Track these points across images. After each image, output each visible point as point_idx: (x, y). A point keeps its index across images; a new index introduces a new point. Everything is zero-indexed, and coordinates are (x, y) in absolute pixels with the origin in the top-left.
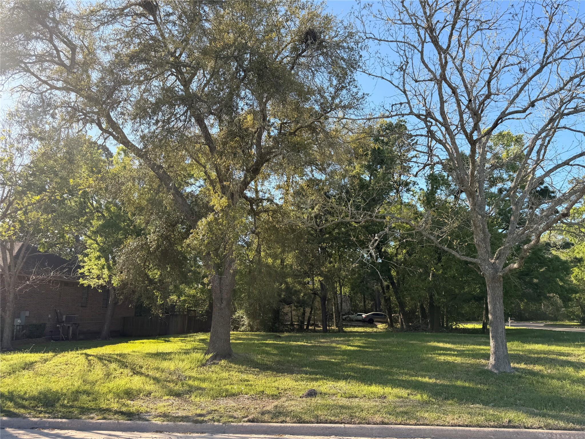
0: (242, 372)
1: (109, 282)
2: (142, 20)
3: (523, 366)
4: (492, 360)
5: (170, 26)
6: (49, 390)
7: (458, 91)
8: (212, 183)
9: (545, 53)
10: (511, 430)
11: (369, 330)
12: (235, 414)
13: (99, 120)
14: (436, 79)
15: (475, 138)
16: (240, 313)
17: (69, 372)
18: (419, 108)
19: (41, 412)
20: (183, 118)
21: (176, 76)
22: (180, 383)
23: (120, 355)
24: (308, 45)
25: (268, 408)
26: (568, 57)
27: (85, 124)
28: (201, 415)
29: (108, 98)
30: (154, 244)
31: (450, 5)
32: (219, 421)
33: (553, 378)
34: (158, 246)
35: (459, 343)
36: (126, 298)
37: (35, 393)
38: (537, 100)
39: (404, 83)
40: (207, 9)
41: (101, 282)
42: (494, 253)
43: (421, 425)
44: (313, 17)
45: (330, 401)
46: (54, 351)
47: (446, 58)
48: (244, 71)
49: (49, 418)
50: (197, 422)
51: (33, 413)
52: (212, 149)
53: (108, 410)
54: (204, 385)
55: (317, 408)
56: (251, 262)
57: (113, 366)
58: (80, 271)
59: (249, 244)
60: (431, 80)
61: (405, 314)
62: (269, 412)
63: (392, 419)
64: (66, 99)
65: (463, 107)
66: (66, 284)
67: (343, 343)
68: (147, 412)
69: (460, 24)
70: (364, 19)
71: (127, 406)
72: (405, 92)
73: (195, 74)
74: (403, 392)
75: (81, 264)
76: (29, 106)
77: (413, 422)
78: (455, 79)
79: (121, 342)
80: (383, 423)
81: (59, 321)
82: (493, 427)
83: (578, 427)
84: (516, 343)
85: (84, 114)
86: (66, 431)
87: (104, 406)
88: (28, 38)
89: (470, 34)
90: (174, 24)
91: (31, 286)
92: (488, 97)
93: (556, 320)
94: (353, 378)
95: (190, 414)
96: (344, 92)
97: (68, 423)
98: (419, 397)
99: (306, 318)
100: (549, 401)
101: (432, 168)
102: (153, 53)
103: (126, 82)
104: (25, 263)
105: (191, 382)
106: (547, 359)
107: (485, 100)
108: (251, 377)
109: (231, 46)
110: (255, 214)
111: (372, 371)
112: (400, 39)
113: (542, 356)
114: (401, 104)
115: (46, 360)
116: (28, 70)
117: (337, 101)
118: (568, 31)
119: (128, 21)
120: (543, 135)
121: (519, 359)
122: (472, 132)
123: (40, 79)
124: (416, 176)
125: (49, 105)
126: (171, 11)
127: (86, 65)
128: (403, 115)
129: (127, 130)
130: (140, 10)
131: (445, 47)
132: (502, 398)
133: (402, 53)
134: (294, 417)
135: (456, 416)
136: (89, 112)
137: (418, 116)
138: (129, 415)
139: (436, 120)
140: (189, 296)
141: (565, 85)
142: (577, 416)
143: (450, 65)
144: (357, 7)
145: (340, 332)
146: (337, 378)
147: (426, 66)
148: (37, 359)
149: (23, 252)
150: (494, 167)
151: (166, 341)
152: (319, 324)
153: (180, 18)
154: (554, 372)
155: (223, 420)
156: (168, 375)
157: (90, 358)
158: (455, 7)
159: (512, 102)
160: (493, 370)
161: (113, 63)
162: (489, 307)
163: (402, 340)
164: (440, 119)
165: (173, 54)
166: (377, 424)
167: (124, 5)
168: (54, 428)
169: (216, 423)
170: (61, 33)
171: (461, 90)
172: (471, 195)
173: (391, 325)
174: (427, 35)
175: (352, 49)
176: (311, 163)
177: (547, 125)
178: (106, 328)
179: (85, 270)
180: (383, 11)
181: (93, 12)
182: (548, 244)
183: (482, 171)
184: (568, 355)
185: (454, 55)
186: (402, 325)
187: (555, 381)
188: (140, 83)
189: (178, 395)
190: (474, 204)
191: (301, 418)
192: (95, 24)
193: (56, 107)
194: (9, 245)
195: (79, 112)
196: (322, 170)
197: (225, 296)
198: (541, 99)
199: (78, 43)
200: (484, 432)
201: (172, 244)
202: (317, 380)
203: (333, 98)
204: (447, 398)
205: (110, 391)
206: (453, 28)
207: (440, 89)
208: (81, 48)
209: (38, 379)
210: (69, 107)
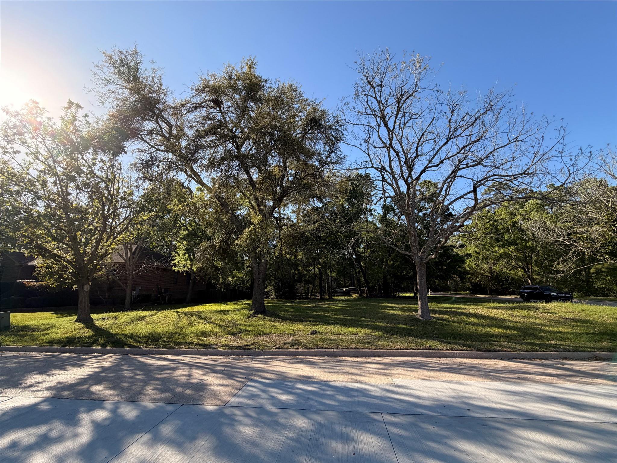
0: (272, 321)
1: (191, 269)
2: (212, 110)
3: (437, 315)
4: (419, 312)
5: (229, 114)
6: (155, 333)
7: (400, 154)
8: (253, 208)
9: (449, 133)
10: (430, 351)
11: (347, 298)
12: (268, 345)
13: (186, 170)
14: (387, 146)
15: (409, 182)
16: (269, 288)
17: (167, 322)
18: (377, 164)
19: (150, 345)
20: (237, 168)
21: (233, 144)
22: (234, 328)
23: (198, 312)
24: (312, 127)
25: (288, 341)
26: (462, 135)
27: (177, 172)
28: (247, 345)
29: (192, 156)
30: (218, 245)
31: (394, 104)
32: (258, 349)
33: (454, 322)
34: (220, 247)
35: (401, 304)
36: (201, 278)
37: (146, 334)
38: (444, 159)
39: (368, 149)
40: (252, 104)
41: (186, 269)
42: (420, 249)
43: (379, 349)
44: (315, 110)
45: (325, 337)
46: (157, 310)
47: (392, 135)
48: (274, 141)
49: (155, 348)
50: (245, 349)
51: (145, 345)
52: (254, 187)
53: (192, 343)
54: (249, 329)
55: (317, 341)
56: (277, 257)
57: (194, 318)
58: (173, 262)
59: (275, 246)
60: (384, 147)
61: (369, 288)
62: (288, 343)
63: (361, 346)
64: (166, 156)
65: (402, 163)
66: (164, 270)
67: (333, 304)
68: (215, 344)
69: (400, 115)
70: (344, 111)
71: (203, 340)
72: (368, 155)
73: (244, 143)
74: (368, 331)
75: (174, 258)
76: (143, 160)
77: (374, 347)
78: (398, 147)
79: (198, 305)
80: (356, 348)
81: (160, 293)
83: (469, 349)
84: (433, 303)
85: (177, 166)
86: (166, 356)
87: (189, 341)
88: (144, 119)
89: (406, 121)
90: (232, 113)
91: (143, 271)
92: (416, 157)
93: (457, 291)
94: (338, 324)
95: (241, 345)
96: (333, 154)
97: (167, 351)
98: (377, 333)
99: (310, 291)
100: (453, 334)
101: (385, 201)
102: (219, 130)
103: (203, 147)
104: (139, 257)
105: (241, 327)
106: (451, 311)
107: (414, 159)
108: (277, 324)
109: (267, 126)
110: (279, 227)
111: (349, 320)
112: (366, 123)
113: (449, 310)
114: (366, 161)
115: (152, 315)
116: (142, 139)
117: (329, 159)
118: (462, 120)
119: (204, 111)
120: (449, 180)
121: (435, 312)
122: (408, 178)
123: (150, 145)
124: (375, 204)
125: (156, 160)
126: (231, 105)
127: (178, 137)
128: (368, 168)
129: (203, 175)
130: (212, 104)
131: (391, 129)
132: (425, 334)
133: (367, 132)
134: (303, 346)
135: (399, 344)
136: (180, 165)
137: (376, 169)
138: (205, 346)
139: (387, 171)
140: (239, 277)
141: (461, 151)
142: (469, 343)
143: (395, 139)
144: (340, 105)
145: (331, 299)
146: (329, 324)
147: (381, 139)
148: (147, 315)
149: (138, 250)
150: (421, 200)
151: (225, 304)
152: (318, 295)
153: (235, 109)
154: (455, 319)
155: (261, 348)
156: (227, 323)
157: (179, 313)
158: (397, 105)
159: (430, 161)
160: (420, 318)
161: (195, 135)
162: (418, 281)
163: (367, 302)
164: (390, 171)
165: (231, 131)
166: (353, 349)
167: (202, 101)
168: (158, 354)
169: (257, 350)
170: (163, 117)
171: (401, 154)
172: (408, 216)
173: (360, 295)
174: (381, 121)
175: (337, 130)
176: (313, 196)
177: (451, 175)
178: (188, 296)
179: (175, 262)
180: (356, 107)
181: (183, 105)
182: (452, 246)
183: (414, 201)
184: (463, 309)
185: (397, 134)
186: (367, 294)
187: (456, 324)
188: (211, 148)
189: (233, 334)
190: (409, 221)
191: (307, 346)
192: (184, 112)
193: (160, 162)
194: (129, 246)
195: (174, 164)
196: (321, 200)
197: (261, 276)
198: (447, 159)
199: (173, 123)
201: (229, 246)
202: (317, 325)
203: (327, 158)
204: (393, 334)
205: (192, 333)
206: (396, 117)
207: (389, 153)
208: (175, 127)
209: (147, 326)
210: (168, 161)
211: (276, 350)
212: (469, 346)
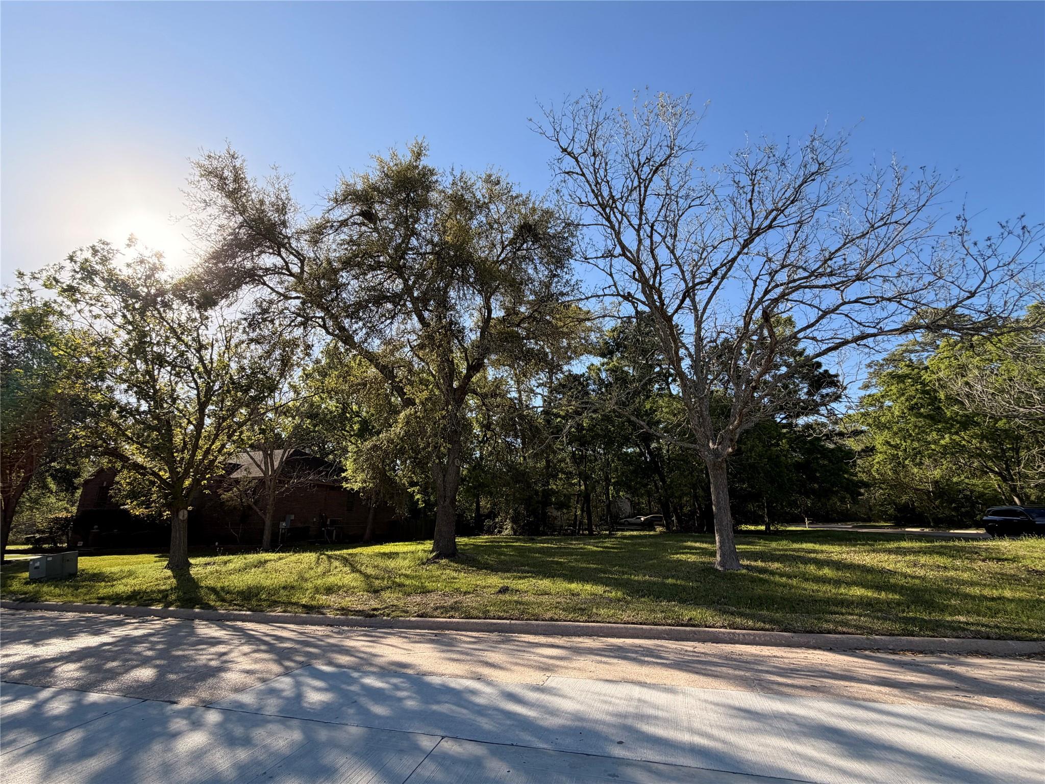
10: (686, 628)
11: (641, 533)
12: (411, 609)
16: (501, 517)
19: (233, 605)
22: (387, 580)
25: (447, 604)
28: (376, 610)
32: (388, 615)
33: (782, 576)
42: (716, 438)
43: (592, 622)
45: (515, 598)
49: (238, 610)
50: (367, 616)
51: (227, 605)
53: (295, 604)
54: (409, 582)
62: (443, 608)
68: (329, 606)
71: (317, 600)
74: (602, 590)
75: (344, 468)
77: (584, 618)
80: (552, 619)
81: (324, 525)
82: (670, 625)
83: (767, 626)
86: (245, 623)
87: (295, 600)
93: (870, 521)
95: (367, 609)
98: (613, 594)
105: (398, 580)
108: (462, 575)
111: (590, 570)
115: (281, 559)
116: (264, 283)
123: (275, 291)
130: (361, 219)
134: (464, 612)
135: (634, 613)
138: (311, 609)
142: (774, 614)
148: (274, 558)
155: (395, 614)
156: (383, 573)
160: (719, 567)
163: (664, 541)
166: (546, 620)
168: (233, 620)
169: (385, 618)
173: (670, 528)
178: (367, 532)
179: (347, 474)
187: (782, 579)
189: (375, 591)
191: (470, 614)
200: (657, 630)
205: (313, 587)
209: (260, 575)
211: (416, 618)
212: (772, 621)
